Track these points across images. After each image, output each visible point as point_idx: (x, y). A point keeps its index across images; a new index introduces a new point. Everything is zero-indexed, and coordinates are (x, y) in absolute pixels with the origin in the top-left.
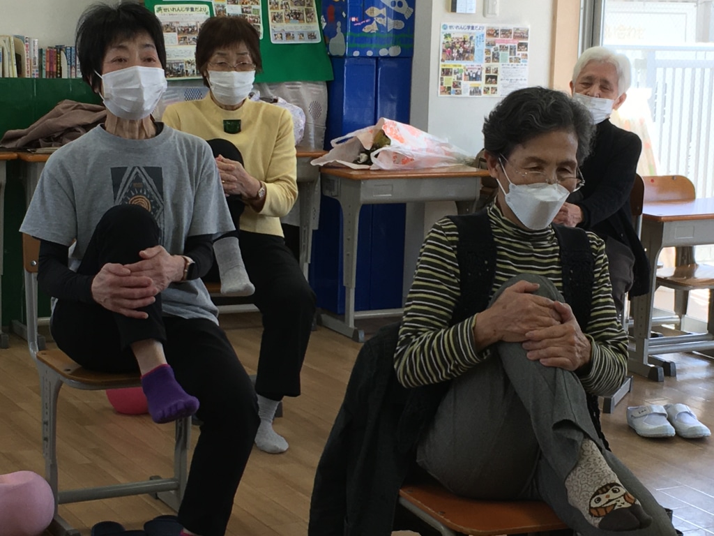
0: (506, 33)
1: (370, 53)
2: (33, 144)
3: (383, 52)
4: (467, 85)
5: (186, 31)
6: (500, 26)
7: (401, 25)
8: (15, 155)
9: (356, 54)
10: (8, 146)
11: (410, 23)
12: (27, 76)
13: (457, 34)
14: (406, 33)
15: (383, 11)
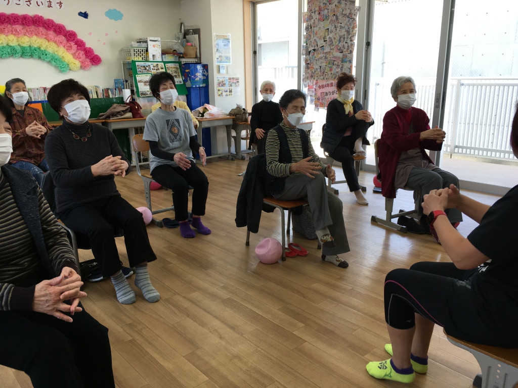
0: (233, 78)
1: (198, 86)
2: (108, 117)
3: (201, 86)
4: (224, 94)
5: (145, 82)
6: (231, 77)
7: (205, 78)
8: (104, 120)
9: (194, 86)
10: (101, 118)
11: (207, 77)
12: (100, 97)
13: (221, 80)
14: (206, 80)
15: (200, 74)
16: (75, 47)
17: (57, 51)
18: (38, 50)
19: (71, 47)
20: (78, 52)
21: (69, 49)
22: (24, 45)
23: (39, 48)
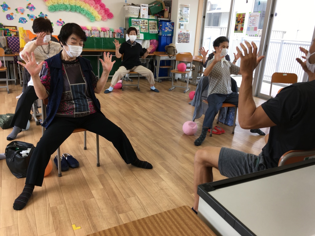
1: (166, 35)
9: (163, 35)
11: (173, 30)
14: (172, 32)
15: (168, 28)
16: (99, 7)
17: (89, 9)
18: (79, 8)
19: (97, 7)
20: (101, 11)
21: (96, 8)
22: (72, 5)
23: (80, 7)
